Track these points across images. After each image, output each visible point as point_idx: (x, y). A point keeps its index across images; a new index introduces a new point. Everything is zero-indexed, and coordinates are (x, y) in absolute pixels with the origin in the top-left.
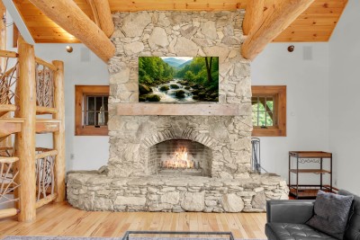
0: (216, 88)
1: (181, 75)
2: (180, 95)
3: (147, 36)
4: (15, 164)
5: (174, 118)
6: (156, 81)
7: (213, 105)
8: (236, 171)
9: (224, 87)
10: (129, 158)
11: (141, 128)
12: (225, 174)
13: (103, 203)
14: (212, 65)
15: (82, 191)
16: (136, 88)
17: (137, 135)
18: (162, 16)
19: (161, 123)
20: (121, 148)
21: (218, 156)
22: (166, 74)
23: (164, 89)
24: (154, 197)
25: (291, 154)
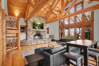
0: (43, 27)
1: (39, 25)
2: (39, 28)
3: (34, 19)
4: (17, 39)
5: (38, 31)
6: (36, 26)
7: (43, 30)
8: (45, 38)
9: (44, 27)
10: (31, 37)
11: (33, 33)
12: (44, 39)
13: (30, 44)
14: (43, 24)
15: (25, 43)
16: (32, 26)
17: (32, 34)
18: (36, 16)
19: (36, 32)
20: (30, 36)
21: (43, 36)
22: (37, 25)
23: (37, 27)
24: (38, 42)
25: (49, 36)
